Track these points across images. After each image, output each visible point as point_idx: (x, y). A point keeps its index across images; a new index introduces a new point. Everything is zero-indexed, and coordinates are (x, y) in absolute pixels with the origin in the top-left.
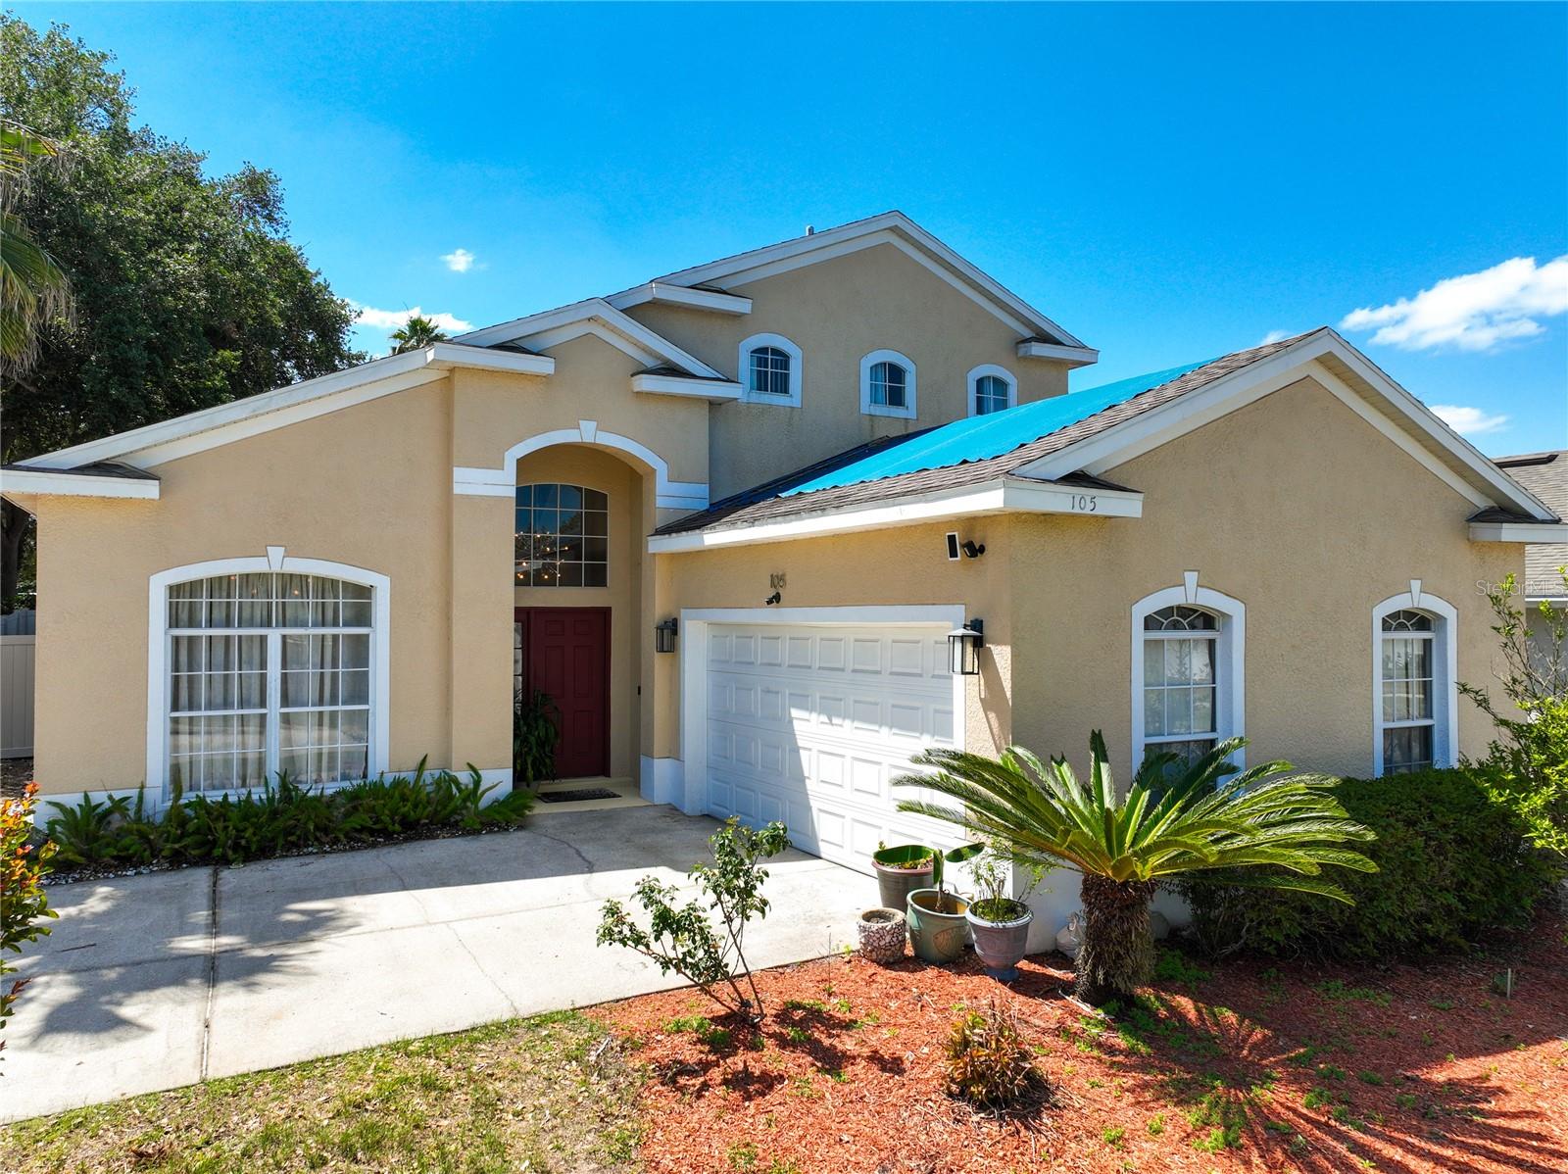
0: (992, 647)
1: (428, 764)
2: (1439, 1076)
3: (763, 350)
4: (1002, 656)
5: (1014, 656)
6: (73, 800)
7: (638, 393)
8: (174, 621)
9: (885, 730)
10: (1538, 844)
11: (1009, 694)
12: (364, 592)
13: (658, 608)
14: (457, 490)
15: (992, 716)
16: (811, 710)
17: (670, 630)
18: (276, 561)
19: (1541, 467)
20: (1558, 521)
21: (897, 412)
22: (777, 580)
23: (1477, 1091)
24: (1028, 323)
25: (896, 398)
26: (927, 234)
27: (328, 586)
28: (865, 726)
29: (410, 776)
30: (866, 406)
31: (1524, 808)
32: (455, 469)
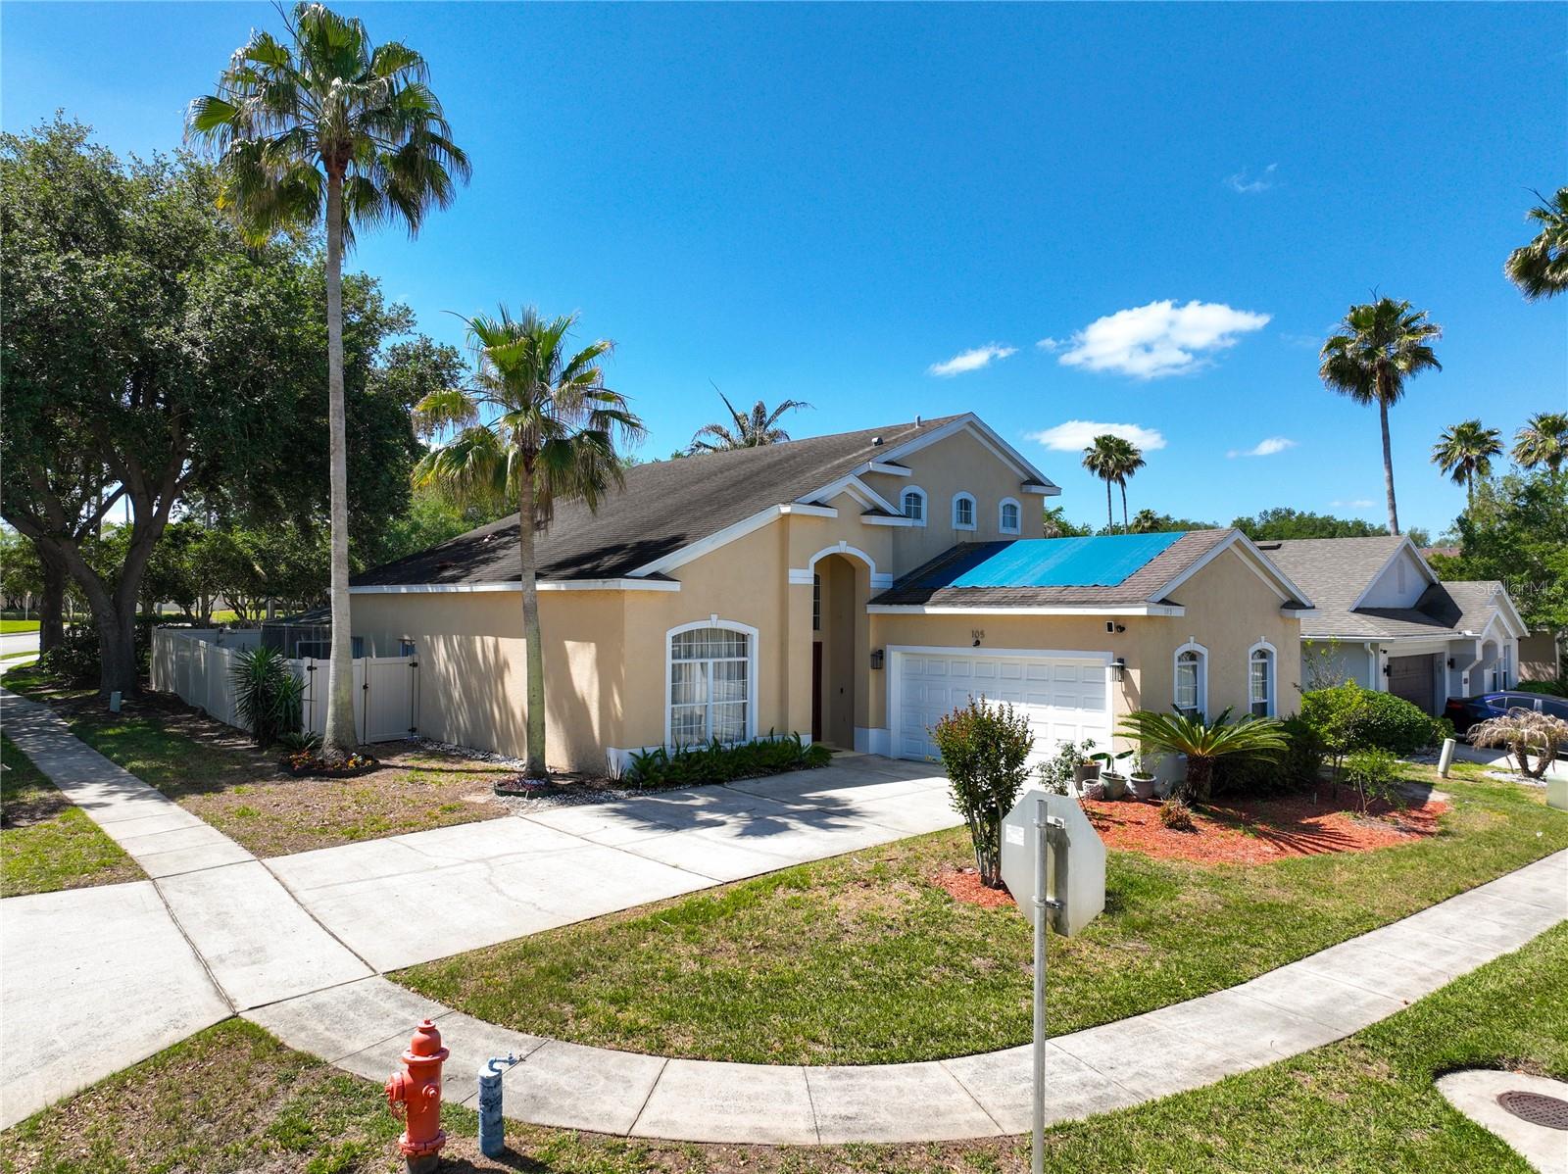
0: (1130, 670)
1: (774, 732)
2: (1305, 822)
3: (910, 495)
4: (1135, 675)
5: (1141, 674)
6: (638, 752)
7: (863, 525)
8: (674, 657)
9: (1051, 707)
10: (1328, 743)
11: (1139, 690)
12: (743, 637)
13: (873, 644)
14: (791, 581)
15: (1129, 699)
16: (1021, 701)
17: (879, 658)
18: (715, 622)
19: (1274, 551)
20: (1314, 607)
21: (968, 527)
22: (975, 634)
23: (1317, 825)
24: (1027, 472)
25: (967, 519)
26: (985, 425)
27: (730, 635)
28: (1034, 705)
29: (768, 739)
30: (955, 525)
31: (1322, 731)
32: (790, 571)
